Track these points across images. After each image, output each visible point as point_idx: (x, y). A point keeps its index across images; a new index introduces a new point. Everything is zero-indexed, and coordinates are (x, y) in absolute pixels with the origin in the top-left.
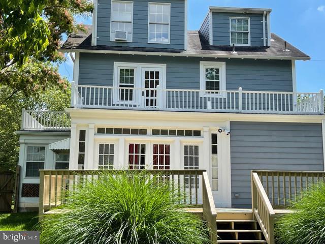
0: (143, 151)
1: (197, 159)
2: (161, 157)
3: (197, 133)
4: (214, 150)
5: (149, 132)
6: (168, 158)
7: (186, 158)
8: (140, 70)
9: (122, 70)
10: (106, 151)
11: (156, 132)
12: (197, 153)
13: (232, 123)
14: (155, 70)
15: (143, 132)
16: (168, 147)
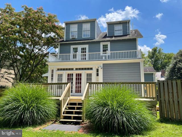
0: (72, 76)
1: (91, 78)
2: (79, 78)
3: (91, 69)
4: (98, 75)
5: (74, 69)
6: (81, 78)
7: (87, 78)
8: (80, 47)
9: (74, 48)
10: (60, 76)
11: (77, 69)
12: (91, 76)
13: (103, 64)
14: (84, 47)
15: (72, 69)
16: (81, 74)
